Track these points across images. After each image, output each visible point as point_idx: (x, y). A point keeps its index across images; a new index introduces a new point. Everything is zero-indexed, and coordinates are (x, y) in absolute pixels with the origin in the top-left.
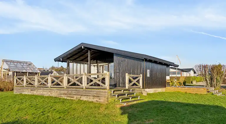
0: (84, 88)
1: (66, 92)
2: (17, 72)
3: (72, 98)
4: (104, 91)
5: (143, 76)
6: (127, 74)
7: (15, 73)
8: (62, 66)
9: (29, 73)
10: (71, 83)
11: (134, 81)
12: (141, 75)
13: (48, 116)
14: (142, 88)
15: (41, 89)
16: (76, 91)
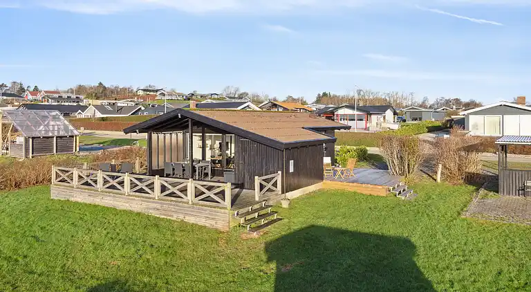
0: (190, 203)
1: (158, 206)
2: (33, 138)
3: (169, 218)
4: (223, 211)
5: (282, 173)
6: (256, 177)
7: (31, 140)
8: (101, 84)
9: (57, 137)
10: (167, 192)
11: (269, 186)
12: (280, 172)
13: (148, 260)
14: (280, 193)
15: (109, 196)
16: (177, 206)
